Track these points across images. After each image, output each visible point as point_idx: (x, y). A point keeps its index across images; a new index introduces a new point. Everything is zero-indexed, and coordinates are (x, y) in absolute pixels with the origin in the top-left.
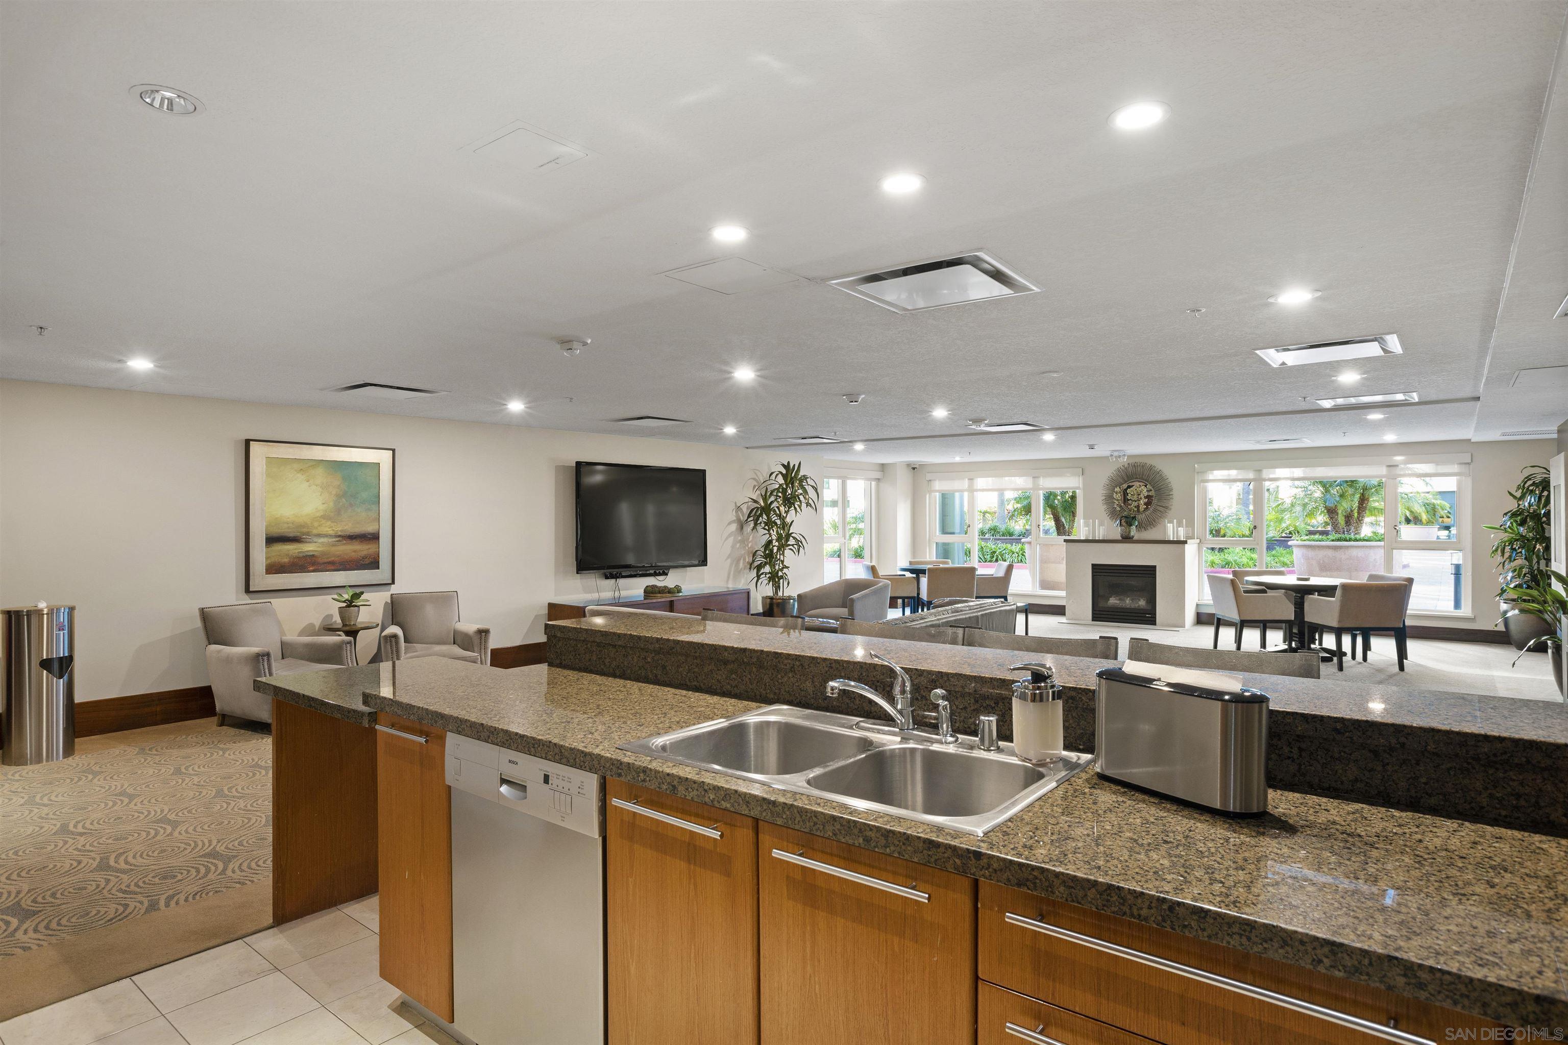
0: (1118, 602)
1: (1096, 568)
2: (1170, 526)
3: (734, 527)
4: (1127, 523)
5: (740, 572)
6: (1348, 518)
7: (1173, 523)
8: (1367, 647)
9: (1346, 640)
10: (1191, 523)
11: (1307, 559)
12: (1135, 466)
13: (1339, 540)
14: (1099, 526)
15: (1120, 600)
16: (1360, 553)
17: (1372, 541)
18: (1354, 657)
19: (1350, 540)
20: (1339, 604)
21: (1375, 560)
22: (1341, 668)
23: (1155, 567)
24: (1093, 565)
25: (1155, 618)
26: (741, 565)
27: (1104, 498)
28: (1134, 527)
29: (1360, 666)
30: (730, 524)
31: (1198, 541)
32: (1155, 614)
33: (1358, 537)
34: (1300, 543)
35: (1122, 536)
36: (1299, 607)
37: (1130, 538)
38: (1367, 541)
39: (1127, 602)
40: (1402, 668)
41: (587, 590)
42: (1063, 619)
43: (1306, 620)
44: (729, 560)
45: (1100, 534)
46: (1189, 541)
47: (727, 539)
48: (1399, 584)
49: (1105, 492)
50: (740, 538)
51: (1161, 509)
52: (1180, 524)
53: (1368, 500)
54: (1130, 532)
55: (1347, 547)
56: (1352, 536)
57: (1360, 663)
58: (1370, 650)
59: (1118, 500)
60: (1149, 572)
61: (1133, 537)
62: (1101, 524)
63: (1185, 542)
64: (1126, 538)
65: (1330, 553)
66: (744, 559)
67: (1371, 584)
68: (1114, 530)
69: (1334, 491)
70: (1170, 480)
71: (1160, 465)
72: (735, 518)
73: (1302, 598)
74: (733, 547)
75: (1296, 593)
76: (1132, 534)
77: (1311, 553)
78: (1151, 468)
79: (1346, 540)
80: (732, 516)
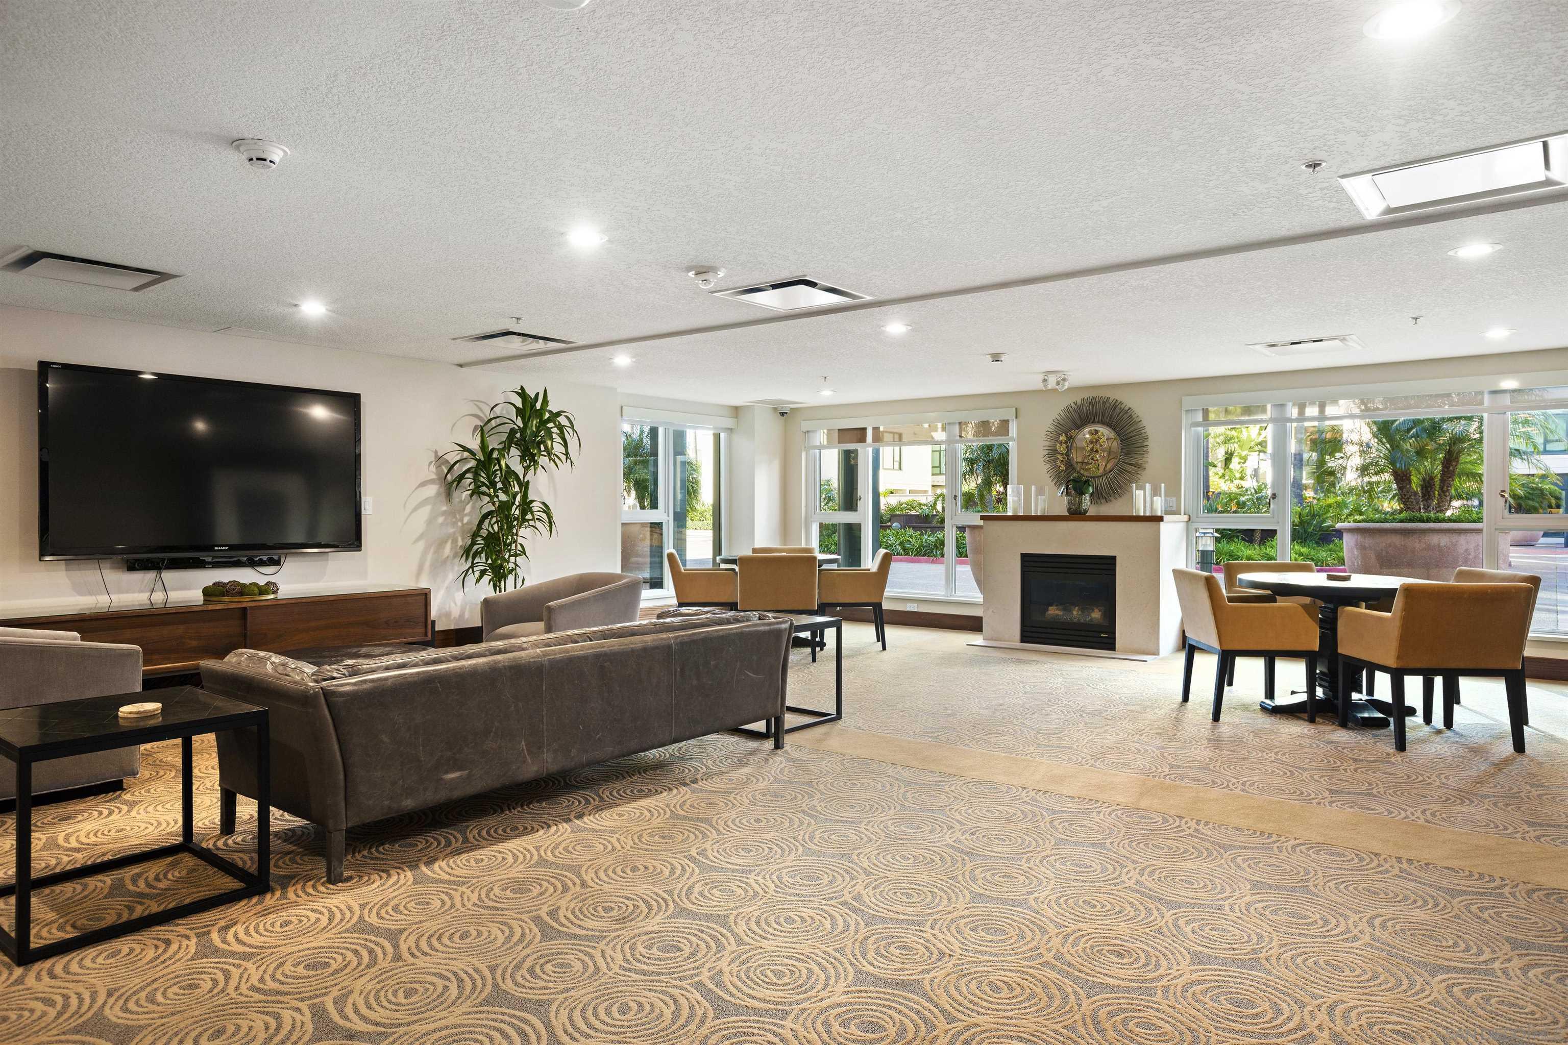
0: (1060, 613)
1: (1028, 561)
2: (1139, 494)
3: (432, 490)
4: (1075, 489)
5: (444, 562)
6: (1427, 485)
7: (1144, 489)
8: (1452, 697)
9: (1413, 686)
10: (1174, 490)
11: (1362, 548)
12: (1093, 402)
13: (1411, 520)
14: (1037, 496)
15: (1064, 609)
16: (1444, 540)
17: (1462, 521)
18: (1428, 718)
19: (1428, 520)
20: (1398, 623)
21: (1466, 550)
22: (1401, 744)
23: (1114, 558)
24: (1023, 556)
25: (1114, 638)
26: (447, 550)
27: (1047, 452)
28: (1088, 496)
29: (1438, 738)
30: (423, 484)
31: (1186, 518)
32: (1114, 633)
33: (1441, 515)
34: (1352, 525)
35: (1069, 510)
36: (1329, 627)
37: (1080, 513)
38: (1455, 521)
39: (1075, 613)
40: (1519, 745)
41: (80, 590)
42: (977, 639)
43: (1340, 651)
44: (421, 545)
45: (1038, 507)
46: (1166, 518)
47: (416, 509)
48: (1515, 587)
49: (1047, 444)
50: (444, 508)
51: (1130, 468)
52: (1156, 492)
53: (1457, 459)
54: (1080, 503)
55: (1424, 531)
56: (1432, 515)
57: (1439, 732)
58: (1458, 702)
59: (1062, 454)
60: (1107, 565)
61: (1086, 512)
62: (1040, 492)
63: (1160, 519)
64: (1076, 514)
65: (1397, 540)
66: (455, 541)
67: (1462, 587)
68: (1059, 502)
69: (1409, 445)
70: (1145, 423)
71: (1130, 401)
72: (434, 476)
73: (1335, 611)
74: (430, 522)
75: (1326, 602)
76: (1084, 507)
77: (1368, 541)
78: (1116, 405)
79: (1422, 520)
80: (431, 473)
